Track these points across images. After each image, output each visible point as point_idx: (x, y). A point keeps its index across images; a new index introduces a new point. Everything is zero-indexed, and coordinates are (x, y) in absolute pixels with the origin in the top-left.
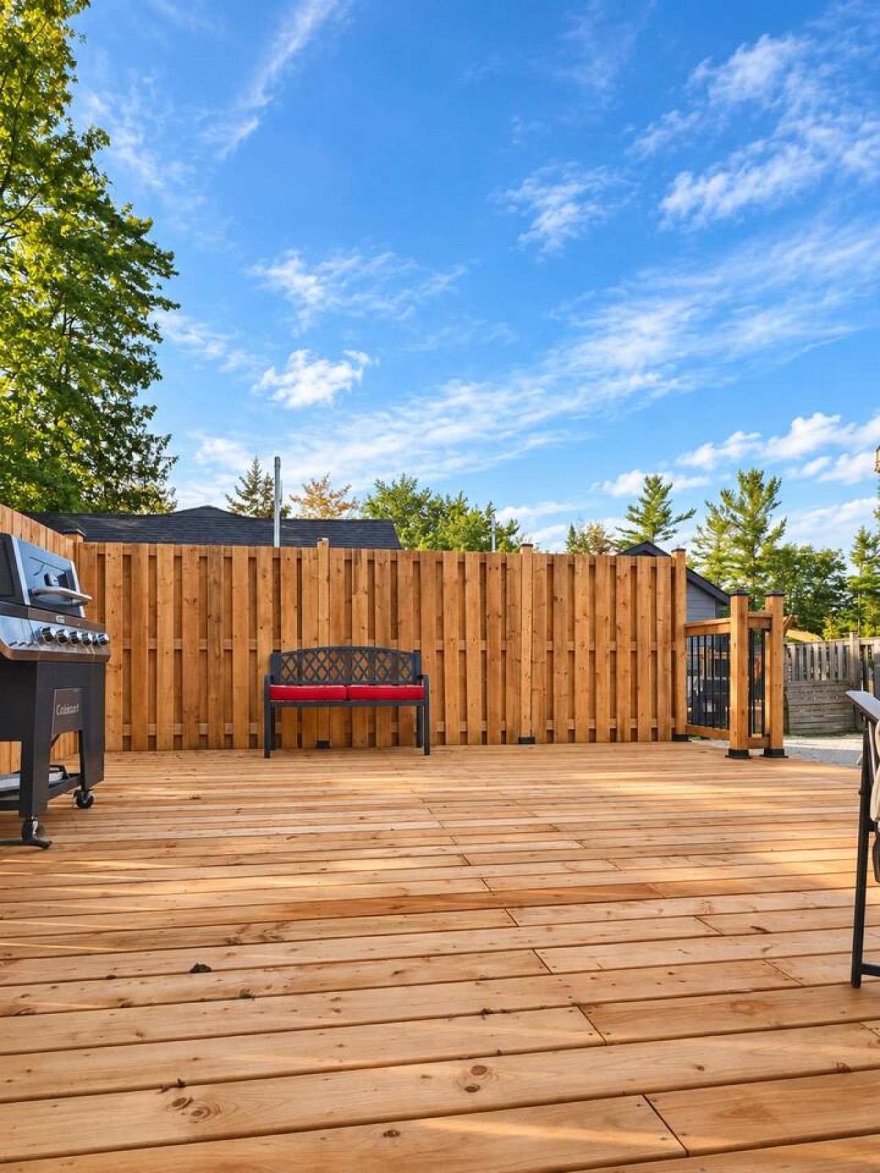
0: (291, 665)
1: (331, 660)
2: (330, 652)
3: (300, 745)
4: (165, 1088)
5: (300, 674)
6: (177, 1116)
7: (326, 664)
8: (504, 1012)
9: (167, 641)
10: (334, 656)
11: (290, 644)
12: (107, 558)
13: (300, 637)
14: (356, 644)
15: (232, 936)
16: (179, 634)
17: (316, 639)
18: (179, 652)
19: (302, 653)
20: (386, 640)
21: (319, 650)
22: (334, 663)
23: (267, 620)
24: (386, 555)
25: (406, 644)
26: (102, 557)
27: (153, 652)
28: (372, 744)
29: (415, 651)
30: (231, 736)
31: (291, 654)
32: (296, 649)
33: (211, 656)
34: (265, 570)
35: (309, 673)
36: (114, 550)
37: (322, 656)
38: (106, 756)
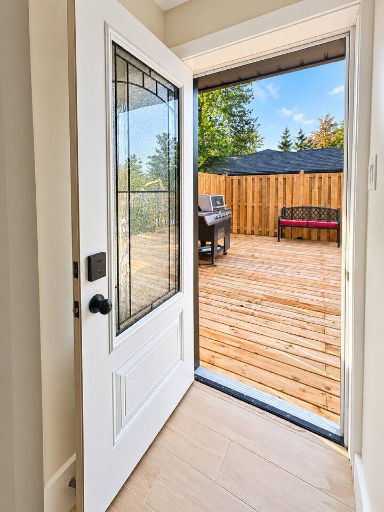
0: (289, 212)
1: (303, 211)
2: (303, 208)
3: (291, 238)
4: (231, 326)
5: (292, 215)
6: (232, 331)
7: (302, 212)
8: (304, 337)
9: (249, 204)
10: (304, 209)
11: (288, 205)
12: (234, 180)
13: (292, 203)
14: (313, 206)
15: (250, 301)
16: (253, 202)
17: (298, 204)
18: (253, 207)
19: (293, 209)
20: (325, 204)
21: (299, 207)
22: (304, 212)
23: (281, 198)
24: (327, 175)
25: (334, 206)
26: (232, 180)
27: (246, 206)
28: (319, 239)
29: (338, 209)
30: (269, 232)
31: (289, 209)
32: (291, 207)
33: (263, 208)
34: (281, 183)
35: (295, 215)
36: (235, 178)
37: (300, 209)
38: (231, 235)
